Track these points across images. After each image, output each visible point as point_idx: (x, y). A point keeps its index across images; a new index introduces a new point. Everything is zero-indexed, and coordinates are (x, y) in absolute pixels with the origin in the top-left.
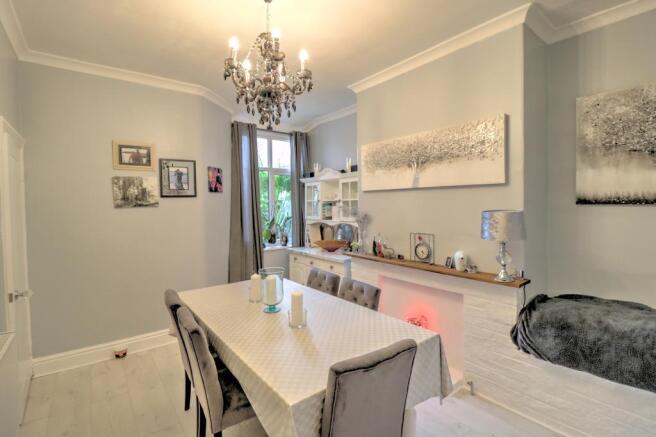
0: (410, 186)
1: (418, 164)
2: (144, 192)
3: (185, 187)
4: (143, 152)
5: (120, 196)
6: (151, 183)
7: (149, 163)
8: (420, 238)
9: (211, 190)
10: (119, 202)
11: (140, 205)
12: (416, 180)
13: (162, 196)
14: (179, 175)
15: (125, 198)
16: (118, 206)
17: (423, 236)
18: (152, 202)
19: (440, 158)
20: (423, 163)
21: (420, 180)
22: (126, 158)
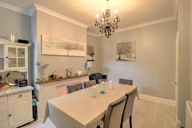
0: (66, 55)
1: (68, 49)
8: (67, 70)
12: (68, 53)
17: (68, 70)
19: (74, 49)
20: (70, 49)
21: (69, 54)
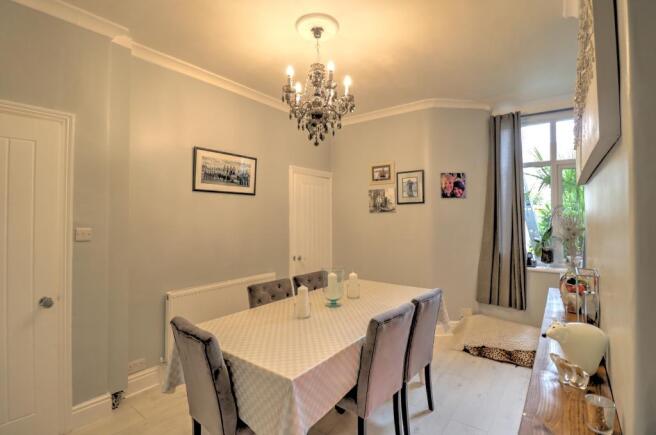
2: (386, 200)
3: (415, 194)
4: (386, 169)
5: (372, 204)
6: (390, 194)
7: (390, 177)
9: (444, 195)
10: (372, 208)
11: (384, 211)
13: (398, 203)
14: (410, 184)
15: (375, 206)
16: (371, 212)
18: (391, 208)
22: (377, 175)
